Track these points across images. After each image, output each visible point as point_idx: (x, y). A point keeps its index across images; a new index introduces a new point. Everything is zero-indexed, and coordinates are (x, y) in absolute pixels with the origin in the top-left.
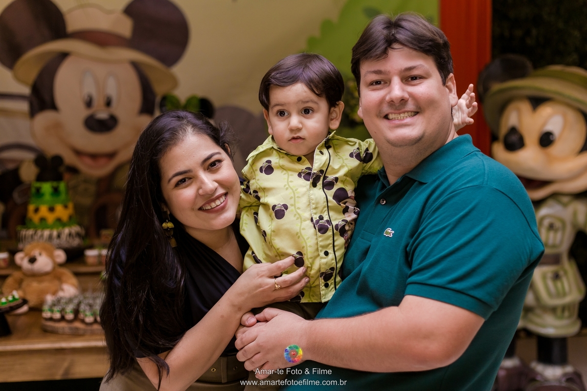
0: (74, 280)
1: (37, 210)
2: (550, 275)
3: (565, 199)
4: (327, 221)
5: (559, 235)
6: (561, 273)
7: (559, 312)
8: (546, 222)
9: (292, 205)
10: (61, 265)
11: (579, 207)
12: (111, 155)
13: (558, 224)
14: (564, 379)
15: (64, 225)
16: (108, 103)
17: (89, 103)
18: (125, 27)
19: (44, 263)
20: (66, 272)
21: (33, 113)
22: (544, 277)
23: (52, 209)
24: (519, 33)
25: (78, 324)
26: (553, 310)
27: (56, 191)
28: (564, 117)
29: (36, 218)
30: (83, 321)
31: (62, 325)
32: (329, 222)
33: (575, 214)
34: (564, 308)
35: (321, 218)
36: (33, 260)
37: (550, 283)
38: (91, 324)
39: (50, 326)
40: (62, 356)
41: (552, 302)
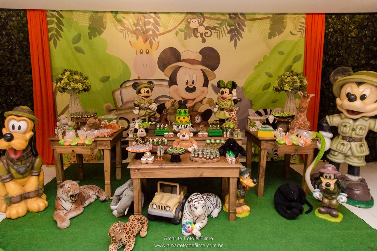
0: (196, 142)
1: (179, 118)
2: (358, 145)
3: (367, 119)
5: (364, 131)
6: (363, 145)
7: (360, 158)
8: (359, 127)
10: (191, 137)
11: (372, 121)
12: (194, 100)
13: (364, 128)
14: (359, 181)
15: (188, 123)
16: (193, 83)
17: (187, 83)
18: (199, 58)
19: (187, 137)
20: (193, 140)
21: (170, 86)
22: (356, 146)
23: (184, 118)
24: (331, 59)
25: (203, 159)
26: (358, 157)
27: (185, 112)
28: (371, 89)
29: (179, 121)
30: (206, 158)
31: (198, 159)
33: (370, 124)
34: (362, 157)
36: (184, 136)
37: (358, 148)
38: (208, 159)
39: (194, 159)
40: (199, 170)
41: (358, 155)
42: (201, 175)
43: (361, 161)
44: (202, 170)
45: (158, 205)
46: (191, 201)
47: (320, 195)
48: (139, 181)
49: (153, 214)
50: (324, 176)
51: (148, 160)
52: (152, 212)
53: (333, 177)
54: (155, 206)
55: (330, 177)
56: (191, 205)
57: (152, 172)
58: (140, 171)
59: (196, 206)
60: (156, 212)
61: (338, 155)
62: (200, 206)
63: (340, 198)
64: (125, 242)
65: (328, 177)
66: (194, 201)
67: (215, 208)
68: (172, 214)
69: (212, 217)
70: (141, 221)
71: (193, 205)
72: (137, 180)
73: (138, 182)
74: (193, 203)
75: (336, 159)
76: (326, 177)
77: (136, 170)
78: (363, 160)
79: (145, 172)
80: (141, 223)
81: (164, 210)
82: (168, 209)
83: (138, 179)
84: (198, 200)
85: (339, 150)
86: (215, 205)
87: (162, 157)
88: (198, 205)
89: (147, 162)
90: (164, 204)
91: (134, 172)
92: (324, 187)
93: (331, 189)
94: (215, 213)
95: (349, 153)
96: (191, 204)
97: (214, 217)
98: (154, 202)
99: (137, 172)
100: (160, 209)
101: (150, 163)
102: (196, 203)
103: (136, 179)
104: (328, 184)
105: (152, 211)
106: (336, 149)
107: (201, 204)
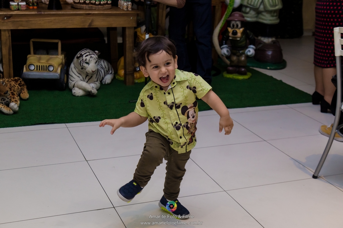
4: (180, 124)
9: (162, 117)
32: (181, 124)
35: (177, 123)
39: (80, 6)
40: (88, 17)
41: (271, 9)
42: (90, 24)
43: (274, 18)
44: (91, 18)
45: (37, 66)
46: (81, 56)
47: (227, 51)
48: (9, 33)
49: (30, 77)
50: (232, 25)
51: (21, 5)
52: (29, 75)
53: (239, 26)
54: (32, 68)
55: (237, 26)
56: (82, 61)
57: (27, 20)
58: (11, 19)
59: (87, 61)
60: (35, 75)
61: (250, 11)
62: (93, 60)
63: (248, 51)
64: (8, 98)
65: (235, 26)
66: (84, 56)
67: (106, 74)
68: (57, 74)
69: (104, 83)
70: (19, 82)
71: (84, 60)
72: (7, 32)
73: (8, 35)
74: (84, 58)
75: (248, 17)
76: (233, 26)
77: (5, 18)
78: (276, 16)
79: (17, 21)
80: (20, 85)
81: (46, 70)
82: (51, 69)
83: (8, 30)
84: (90, 54)
85: (250, 5)
86: (106, 70)
87: (35, 4)
88: (91, 59)
89: (18, 8)
90: (45, 63)
91: (3, 21)
92: (231, 37)
93: (238, 38)
94: (108, 79)
95: (262, 8)
96: (82, 59)
97: (106, 83)
98: (30, 62)
99: (6, 21)
100: (39, 70)
101: (22, 9)
102: (88, 58)
103: (5, 30)
104: (235, 31)
105: (29, 73)
106: (248, 3)
107: (93, 58)
